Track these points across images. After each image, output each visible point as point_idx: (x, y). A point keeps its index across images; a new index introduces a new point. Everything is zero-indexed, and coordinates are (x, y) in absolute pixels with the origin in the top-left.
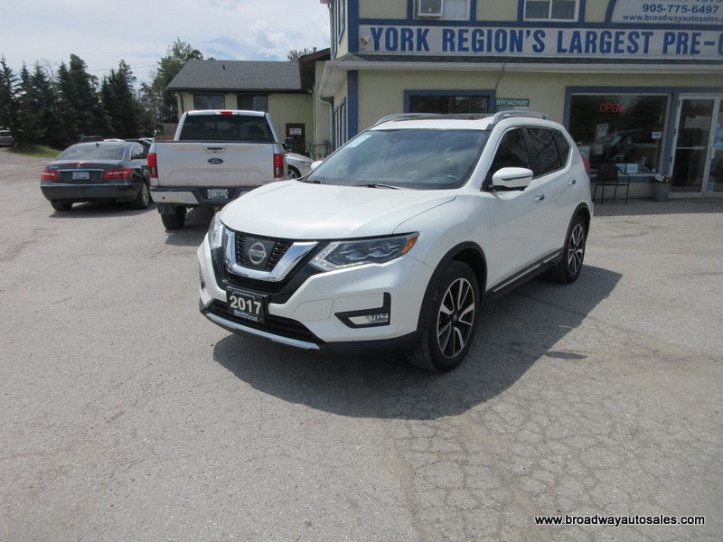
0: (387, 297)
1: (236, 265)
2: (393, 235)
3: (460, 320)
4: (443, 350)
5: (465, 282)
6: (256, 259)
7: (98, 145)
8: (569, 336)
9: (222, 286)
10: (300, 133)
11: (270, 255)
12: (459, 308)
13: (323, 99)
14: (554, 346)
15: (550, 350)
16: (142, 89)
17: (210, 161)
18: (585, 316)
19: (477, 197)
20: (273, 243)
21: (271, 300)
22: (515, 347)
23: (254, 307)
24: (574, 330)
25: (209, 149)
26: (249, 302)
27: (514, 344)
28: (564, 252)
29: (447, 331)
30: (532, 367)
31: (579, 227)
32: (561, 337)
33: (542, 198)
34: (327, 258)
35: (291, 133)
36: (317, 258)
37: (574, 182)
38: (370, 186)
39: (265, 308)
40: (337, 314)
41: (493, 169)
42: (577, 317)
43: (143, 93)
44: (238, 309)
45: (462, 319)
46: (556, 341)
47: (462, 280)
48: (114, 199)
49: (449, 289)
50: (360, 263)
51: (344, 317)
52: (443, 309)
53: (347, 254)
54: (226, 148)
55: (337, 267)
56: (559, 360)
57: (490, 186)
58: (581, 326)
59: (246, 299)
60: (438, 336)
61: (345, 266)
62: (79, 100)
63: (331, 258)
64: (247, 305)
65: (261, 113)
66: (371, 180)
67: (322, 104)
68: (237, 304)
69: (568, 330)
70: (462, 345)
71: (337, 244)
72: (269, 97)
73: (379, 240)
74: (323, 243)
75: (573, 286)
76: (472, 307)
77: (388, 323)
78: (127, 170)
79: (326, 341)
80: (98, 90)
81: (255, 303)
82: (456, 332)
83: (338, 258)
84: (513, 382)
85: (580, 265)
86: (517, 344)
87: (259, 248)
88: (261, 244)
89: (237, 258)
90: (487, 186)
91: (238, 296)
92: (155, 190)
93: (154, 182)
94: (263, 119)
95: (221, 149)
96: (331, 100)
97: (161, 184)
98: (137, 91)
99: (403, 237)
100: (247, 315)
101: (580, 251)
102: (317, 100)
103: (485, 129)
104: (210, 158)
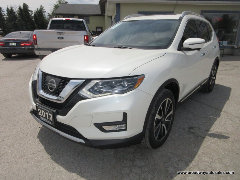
0: (125, 115)
1: (42, 91)
2: (129, 77)
3: (165, 120)
4: (156, 138)
5: (169, 100)
6: (51, 89)
7: (20, 32)
8: (217, 122)
9: (36, 102)
10: (101, 30)
11: (58, 87)
12: (165, 114)
13: (108, 17)
14: (211, 129)
15: (209, 132)
16: (48, 16)
17: (58, 38)
18: (221, 111)
19: (175, 54)
20: (60, 80)
21: (58, 113)
22: (192, 130)
23: (49, 116)
24: (218, 119)
25: (58, 33)
26: (47, 113)
27: (191, 128)
28: (210, 79)
29: (159, 128)
30: (202, 145)
31: (215, 68)
32: (213, 124)
33: (204, 55)
34: (89, 90)
35: (98, 30)
36: (84, 90)
37: (215, 47)
38: (119, 47)
39: (54, 117)
40: (95, 124)
41: (183, 39)
42: (218, 111)
43: (48, 17)
44: (42, 116)
45: (166, 120)
46: (211, 126)
47: (168, 99)
48: (26, 54)
49: (161, 106)
50: (109, 93)
51: (100, 126)
52: (157, 117)
53: (102, 88)
54: (65, 33)
55: (95, 95)
56: (216, 139)
57: (182, 48)
58: (221, 117)
59: (46, 112)
60: (154, 131)
61: (100, 95)
62: (26, 19)
63: (91, 90)
64: (46, 115)
65: (81, 20)
66: (120, 44)
67: (108, 19)
68: (41, 114)
69: (215, 119)
70: (166, 132)
71: (95, 82)
72: (90, 17)
73: (121, 79)
74: (88, 81)
75: (211, 94)
76: (171, 112)
77: (125, 130)
78: (31, 42)
79: (89, 139)
80: (33, 15)
81: (50, 114)
82: (163, 127)
83: (95, 91)
84: (194, 156)
85: (214, 84)
86: (192, 128)
87: (52, 82)
88: (54, 80)
89: (42, 87)
90: (180, 47)
91: (42, 110)
92: (36, 50)
93: (36, 46)
94: (82, 22)
95: (62, 33)
96: (111, 17)
97: (39, 47)
98: (46, 16)
99: (135, 78)
100: (46, 120)
101: (214, 78)
102: (106, 17)
103: (178, 19)
104: (59, 37)
